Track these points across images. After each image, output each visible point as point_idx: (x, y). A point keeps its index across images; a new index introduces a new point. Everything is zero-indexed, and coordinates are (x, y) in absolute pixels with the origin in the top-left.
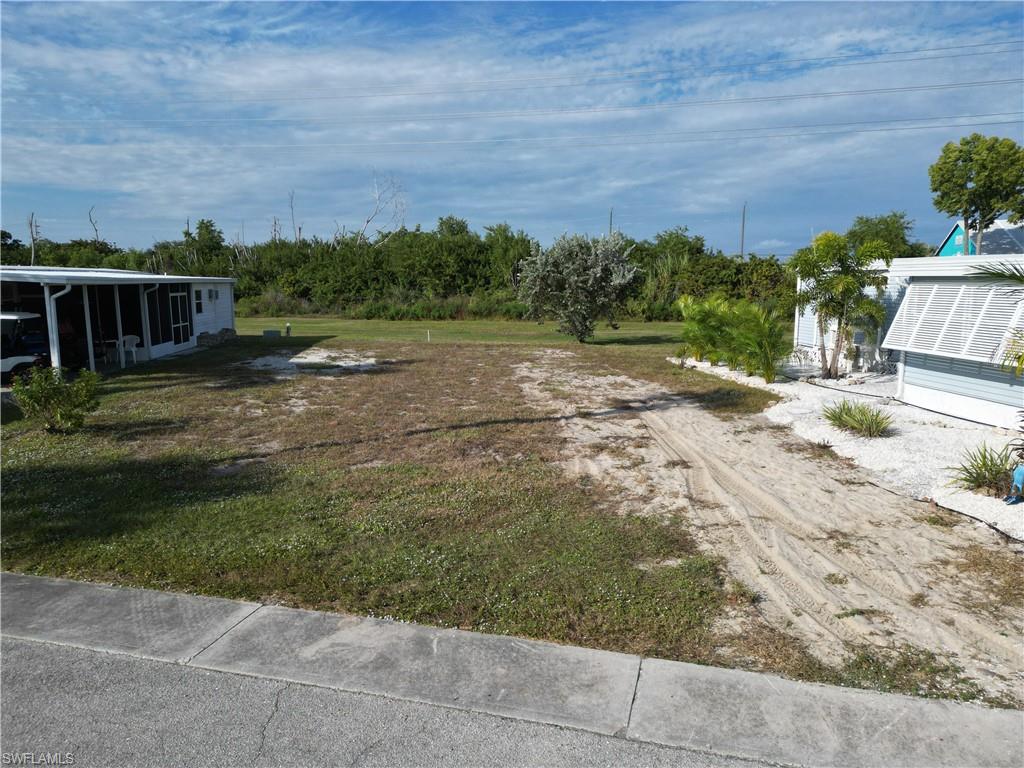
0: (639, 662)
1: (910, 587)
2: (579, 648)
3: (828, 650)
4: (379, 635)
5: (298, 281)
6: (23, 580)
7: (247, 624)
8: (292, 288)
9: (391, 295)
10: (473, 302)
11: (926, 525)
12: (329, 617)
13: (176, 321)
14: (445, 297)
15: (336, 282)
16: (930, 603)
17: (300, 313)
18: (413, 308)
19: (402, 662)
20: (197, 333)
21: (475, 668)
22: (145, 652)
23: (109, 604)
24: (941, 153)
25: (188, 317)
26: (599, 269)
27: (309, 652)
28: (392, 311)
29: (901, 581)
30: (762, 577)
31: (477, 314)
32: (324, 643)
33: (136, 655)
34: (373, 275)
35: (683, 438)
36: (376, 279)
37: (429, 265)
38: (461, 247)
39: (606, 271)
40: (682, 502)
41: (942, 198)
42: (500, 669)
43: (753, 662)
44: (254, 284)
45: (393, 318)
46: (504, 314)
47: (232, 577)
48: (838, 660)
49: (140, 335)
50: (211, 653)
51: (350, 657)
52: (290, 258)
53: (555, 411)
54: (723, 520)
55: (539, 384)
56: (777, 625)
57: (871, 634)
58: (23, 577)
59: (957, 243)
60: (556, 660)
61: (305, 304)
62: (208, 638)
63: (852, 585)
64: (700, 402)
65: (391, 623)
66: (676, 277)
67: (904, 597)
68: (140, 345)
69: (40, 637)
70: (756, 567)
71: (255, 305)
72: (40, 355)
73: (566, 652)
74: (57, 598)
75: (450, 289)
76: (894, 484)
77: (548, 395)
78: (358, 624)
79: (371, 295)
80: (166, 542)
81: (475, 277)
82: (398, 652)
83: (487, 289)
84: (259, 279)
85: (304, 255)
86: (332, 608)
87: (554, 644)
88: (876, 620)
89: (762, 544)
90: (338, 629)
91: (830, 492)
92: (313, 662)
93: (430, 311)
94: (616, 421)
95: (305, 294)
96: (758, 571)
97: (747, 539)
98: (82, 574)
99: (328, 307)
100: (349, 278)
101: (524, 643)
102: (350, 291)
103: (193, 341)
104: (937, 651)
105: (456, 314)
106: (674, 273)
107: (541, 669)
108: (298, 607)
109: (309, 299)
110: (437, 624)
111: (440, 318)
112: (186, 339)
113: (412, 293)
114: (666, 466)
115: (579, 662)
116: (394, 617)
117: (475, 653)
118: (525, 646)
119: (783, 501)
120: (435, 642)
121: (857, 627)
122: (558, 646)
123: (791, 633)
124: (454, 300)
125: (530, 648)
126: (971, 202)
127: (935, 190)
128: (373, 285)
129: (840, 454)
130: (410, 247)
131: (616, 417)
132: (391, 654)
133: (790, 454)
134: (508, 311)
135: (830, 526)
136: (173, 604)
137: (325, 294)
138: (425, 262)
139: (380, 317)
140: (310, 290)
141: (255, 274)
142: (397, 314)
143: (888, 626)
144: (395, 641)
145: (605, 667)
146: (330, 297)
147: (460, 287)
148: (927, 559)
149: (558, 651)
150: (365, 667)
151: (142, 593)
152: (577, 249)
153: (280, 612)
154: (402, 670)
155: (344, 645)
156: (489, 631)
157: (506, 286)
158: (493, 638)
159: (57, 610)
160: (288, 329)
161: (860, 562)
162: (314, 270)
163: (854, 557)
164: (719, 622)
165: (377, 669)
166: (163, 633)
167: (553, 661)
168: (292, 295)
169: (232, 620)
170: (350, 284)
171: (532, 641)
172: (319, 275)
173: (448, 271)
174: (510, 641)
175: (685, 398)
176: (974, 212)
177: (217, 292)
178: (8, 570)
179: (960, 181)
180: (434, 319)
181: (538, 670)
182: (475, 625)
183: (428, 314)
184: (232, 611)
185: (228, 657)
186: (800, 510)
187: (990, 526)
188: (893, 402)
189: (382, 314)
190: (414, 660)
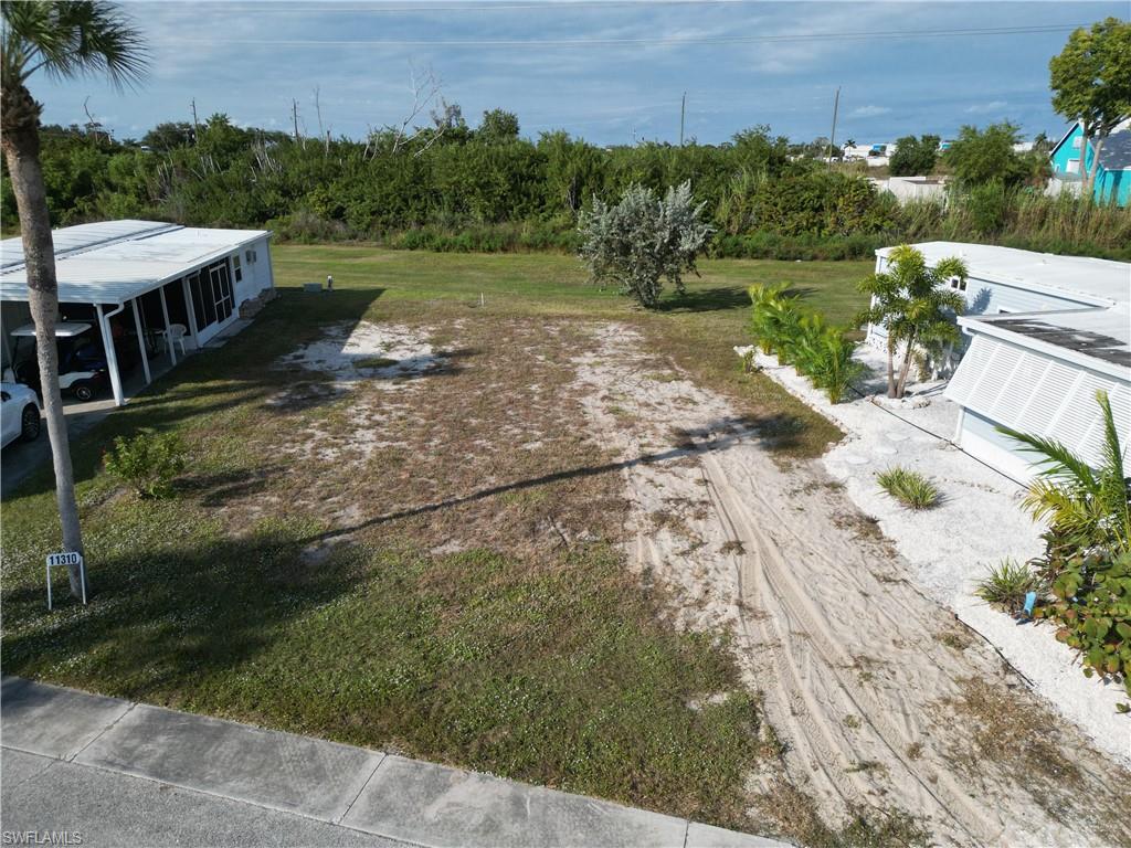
0: (685, 826)
1: (911, 736)
2: (640, 810)
3: (833, 811)
4: (484, 792)
5: (330, 200)
6: (182, 719)
7: (377, 780)
8: (323, 208)
9: (435, 219)
10: (526, 229)
11: (941, 645)
12: (442, 770)
13: (218, 298)
14: (495, 220)
15: (374, 201)
16: (924, 755)
17: (336, 240)
18: (460, 238)
19: (505, 825)
20: (238, 303)
21: (561, 833)
22: (305, 810)
23: (262, 751)
24: (1068, 42)
25: (229, 290)
26: (667, 234)
27: (431, 813)
28: (438, 241)
29: (905, 728)
30: (792, 718)
31: (531, 246)
32: (442, 801)
33: (299, 813)
34: (414, 192)
35: (741, 501)
36: (417, 197)
37: (476, 183)
38: (512, 159)
39: (675, 237)
40: (733, 611)
41: (1063, 97)
42: (580, 835)
43: (774, 825)
44: (281, 200)
45: (438, 250)
46: (562, 247)
47: (355, 719)
48: (839, 823)
49: (186, 323)
50: (356, 811)
51: (464, 818)
52: (320, 169)
53: (618, 453)
54: (767, 638)
55: (603, 399)
56: (796, 782)
57: (870, 793)
58: (181, 715)
59: (1074, 145)
60: (623, 824)
61: (339, 226)
62: (349, 795)
63: (864, 731)
64: (762, 435)
65: (492, 780)
66: (753, 199)
67: (904, 746)
68: (188, 333)
69: (218, 791)
70: (788, 704)
71: (285, 229)
72: (97, 370)
73: (631, 814)
74: (216, 744)
75: (501, 213)
76: (925, 585)
77: (611, 419)
78: (465, 780)
79: (412, 216)
80: (290, 671)
81: (528, 195)
82: (500, 813)
83: (542, 211)
84: (286, 193)
85: (336, 167)
86: (443, 760)
87: (620, 806)
88: (876, 774)
89: (796, 671)
90: (451, 786)
91: (865, 595)
92: (437, 824)
93: (478, 242)
94: (677, 469)
95: (339, 214)
96: (790, 712)
97: (785, 666)
98: (230, 714)
99: (366, 231)
100: (388, 196)
101: (597, 804)
102: (389, 212)
103: (236, 313)
104: (918, 814)
105: (508, 245)
106: (751, 193)
107: (611, 834)
108: (414, 758)
109: (344, 221)
110: (528, 782)
111: (491, 250)
112: (229, 314)
113: (458, 216)
114: (722, 552)
115: (640, 827)
116: (494, 773)
117: (560, 816)
118: (598, 807)
119: (822, 608)
120: (528, 802)
121: (860, 783)
122: (624, 808)
123: (807, 791)
124: (505, 228)
125: (601, 809)
126: (1094, 103)
127: (1055, 88)
128: (414, 204)
129: (885, 533)
130: (455, 160)
131: (676, 464)
132: (495, 815)
133: (839, 531)
134: (566, 243)
135: (858, 649)
136: (313, 753)
137: (361, 215)
138: (471, 180)
139: (424, 247)
140: (344, 209)
141: (281, 188)
142: (444, 245)
143: (884, 783)
144: (497, 800)
145: (660, 833)
146: (367, 219)
147: (512, 209)
148: (933, 696)
149: (623, 814)
150: (476, 830)
151: (285, 736)
152: (644, 208)
153: (401, 763)
154: (506, 834)
155: (458, 805)
156: (569, 790)
157: (562, 207)
158: (572, 797)
159: (222, 758)
160: (330, 282)
161: (875, 699)
162: (346, 186)
163: (871, 693)
164: (752, 777)
165: (486, 832)
166: (314, 788)
167: (620, 826)
168: (324, 216)
169: (365, 773)
170: (389, 204)
171: (603, 802)
172: (355, 192)
173: (498, 191)
174: (587, 802)
175: (748, 428)
176: (1097, 114)
177: (255, 253)
178: (166, 705)
179: (1086, 78)
180: (484, 252)
181: (609, 837)
182: (558, 784)
183: (476, 244)
184: (363, 762)
185: (370, 818)
186: (835, 622)
187: (997, 651)
188: (949, 447)
189: (426, 244)
190: (513, 823)
